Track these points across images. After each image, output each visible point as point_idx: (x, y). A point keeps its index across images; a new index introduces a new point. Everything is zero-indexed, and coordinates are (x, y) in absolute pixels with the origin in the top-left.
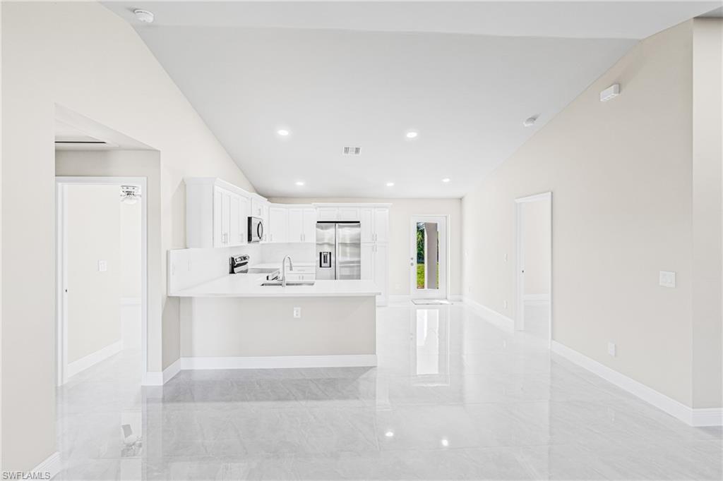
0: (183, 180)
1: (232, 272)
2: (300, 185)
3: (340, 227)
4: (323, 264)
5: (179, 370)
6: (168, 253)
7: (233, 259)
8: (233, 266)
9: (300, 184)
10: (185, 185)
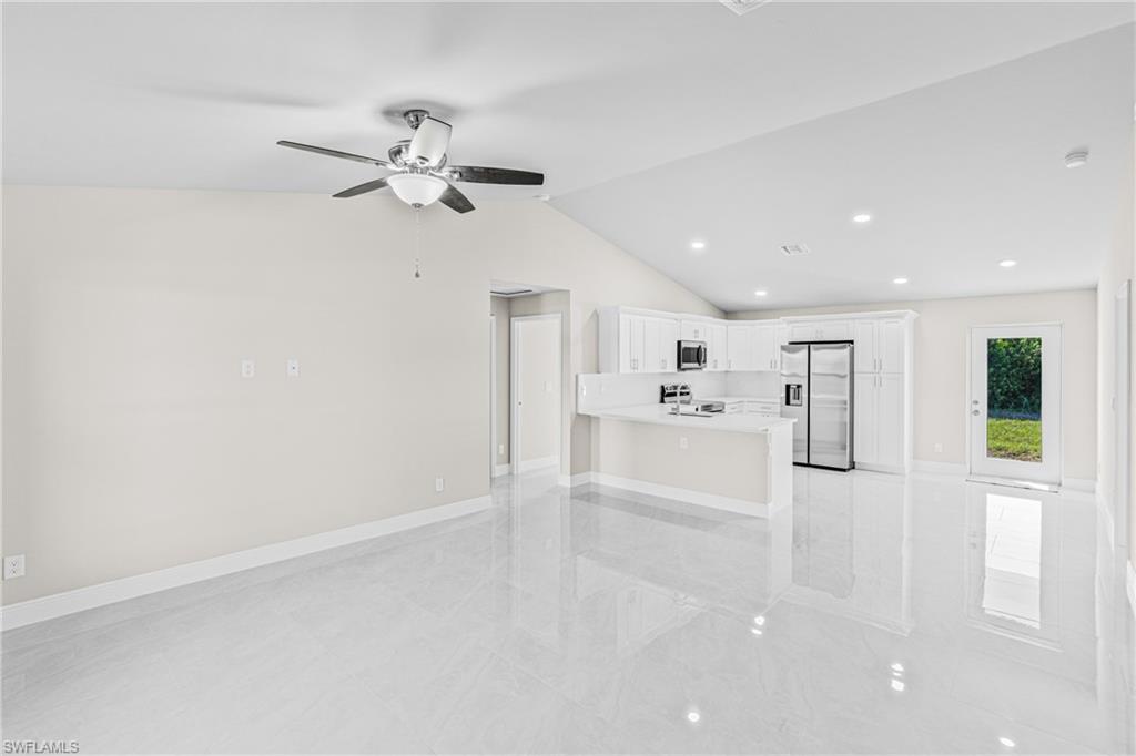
0: (595, 312)
1: (662, 401)
2: (761, 295)
3: (816, 349)
4: (792, 401)
5: (587, 481)
6: (577, 377)
7: (663, 387)
8: (665, 394)
9: (761, 293)
10: (598, 317)
